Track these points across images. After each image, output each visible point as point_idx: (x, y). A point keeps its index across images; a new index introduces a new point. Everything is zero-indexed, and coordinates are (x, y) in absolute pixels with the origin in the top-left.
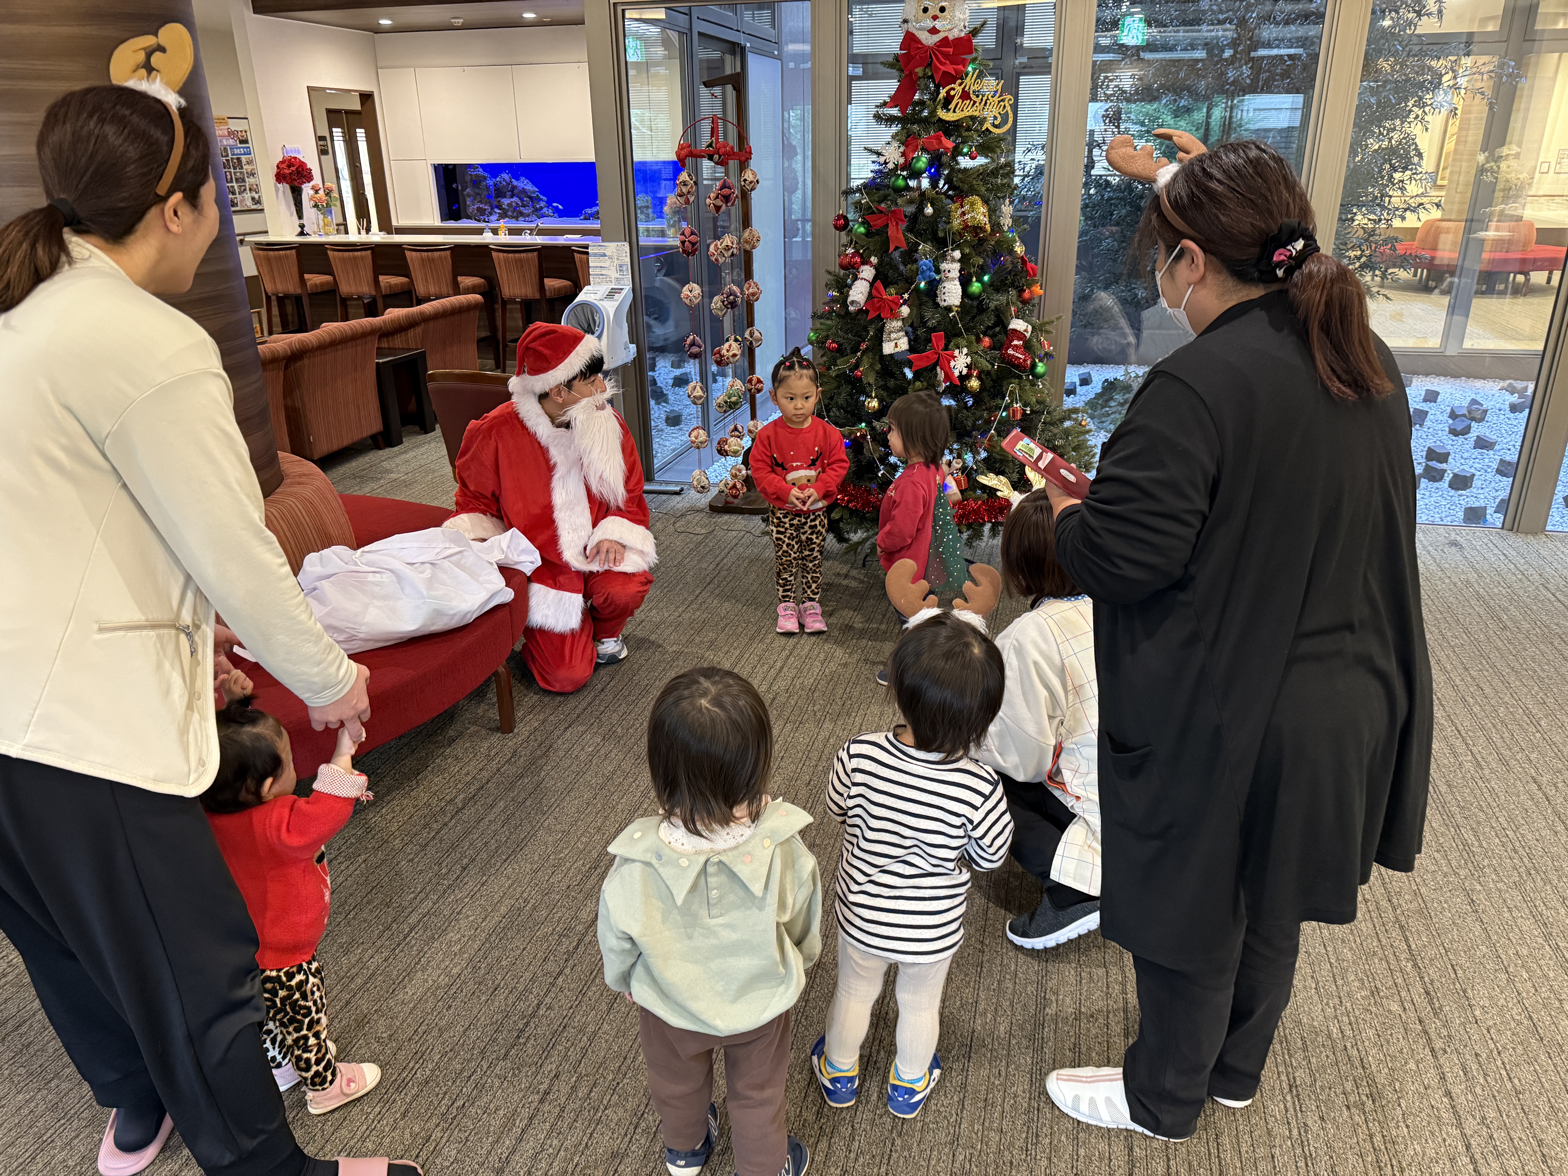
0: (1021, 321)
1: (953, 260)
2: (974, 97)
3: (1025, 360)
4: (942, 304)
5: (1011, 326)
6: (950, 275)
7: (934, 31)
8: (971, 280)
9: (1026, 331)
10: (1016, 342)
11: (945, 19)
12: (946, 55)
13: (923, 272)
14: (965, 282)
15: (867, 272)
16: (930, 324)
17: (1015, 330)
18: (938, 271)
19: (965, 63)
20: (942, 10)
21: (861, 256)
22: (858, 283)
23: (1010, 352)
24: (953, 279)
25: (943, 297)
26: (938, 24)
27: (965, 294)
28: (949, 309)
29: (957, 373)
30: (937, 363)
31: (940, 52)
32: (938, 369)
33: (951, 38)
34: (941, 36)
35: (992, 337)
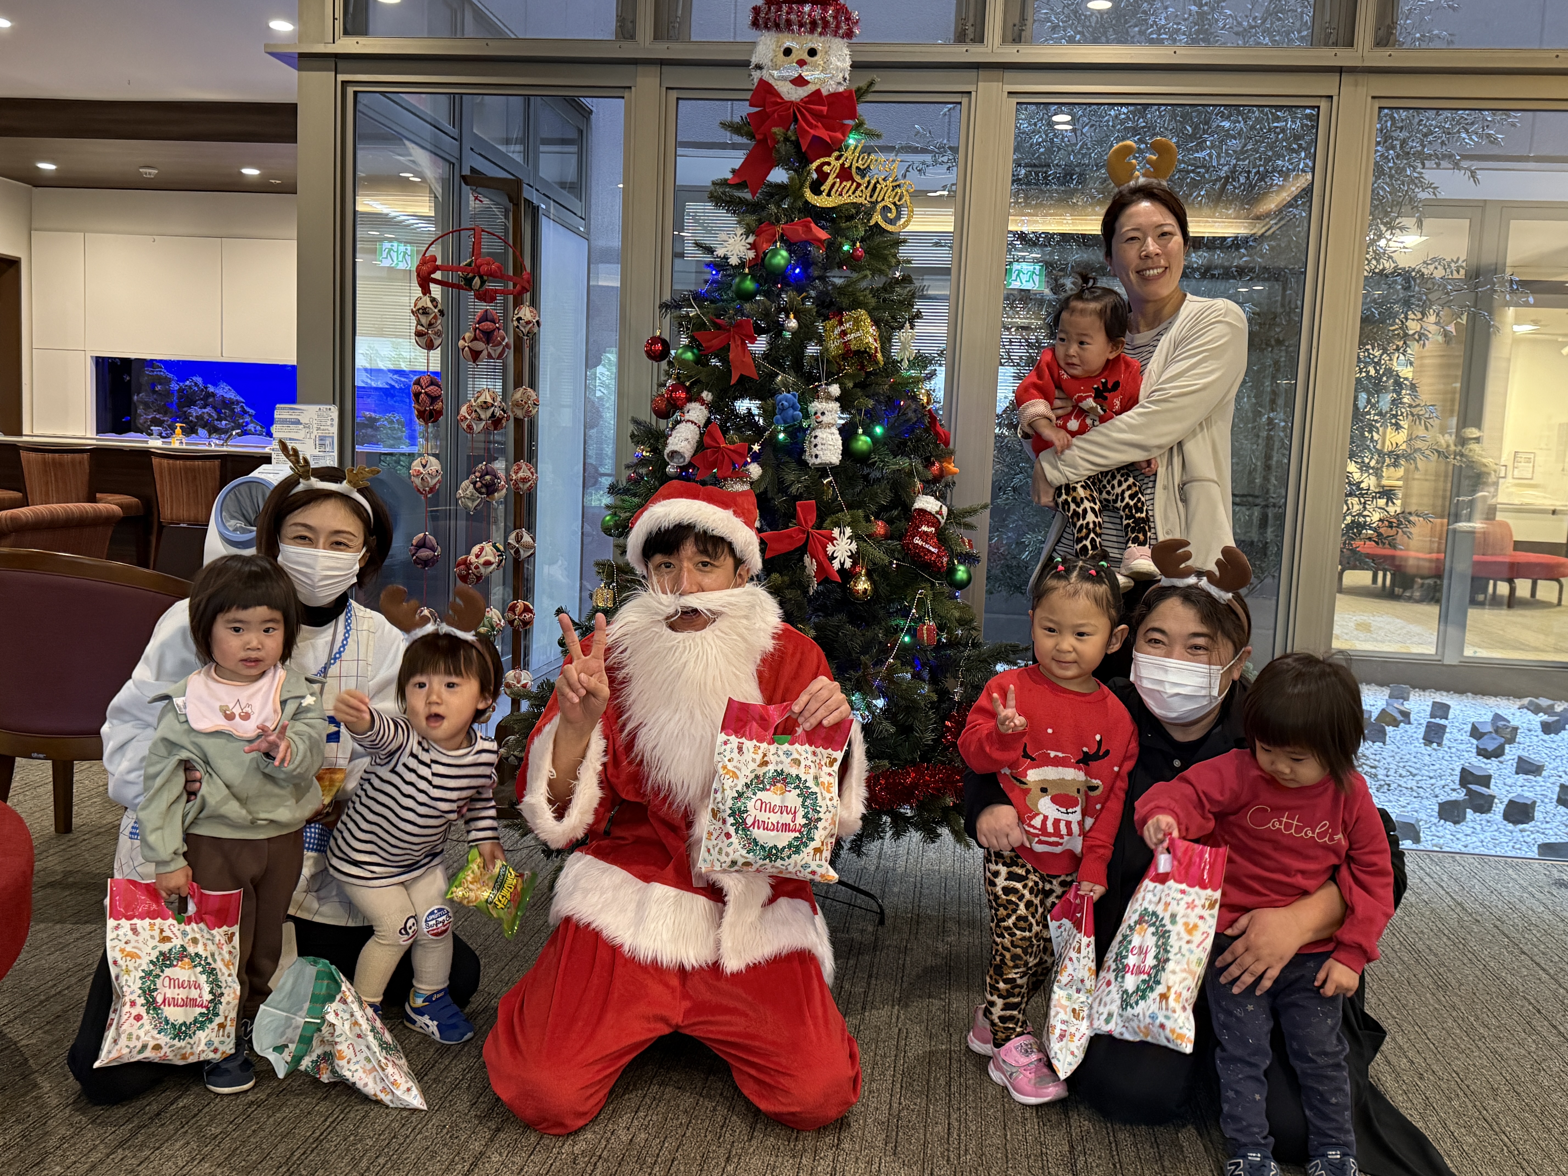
0: (931, 499)
1: (829, 398)
2: (858, 178)
3: (938, 556)
4: (812, 461)
5: (918, 505)
6: (825, 419)
7: (800, 81)
8: (856, 433)
9: (939, 512)
10: (925, 528)
11: (815, 66)
12: (818, 116)
13: (783, 409)
14: (847, 433)
15: (697, 412)
16: (793, 490)
17: (922, 512)
18: (807, 416)
19: (845, 131)
20: (812, 52)
21: (688, 390)
22: (681, 427)
23: (917, 541)
24: (829, 425)
25: (815, 451)
26: (807, 75)
27: (847, 451)
28: (823, 470)
29: (836, 565)
30: (802, 550)
31: (808, 110)
32: (807, 559)
33: (825, 92)
34: (810, 89)
35: (890, 522)
